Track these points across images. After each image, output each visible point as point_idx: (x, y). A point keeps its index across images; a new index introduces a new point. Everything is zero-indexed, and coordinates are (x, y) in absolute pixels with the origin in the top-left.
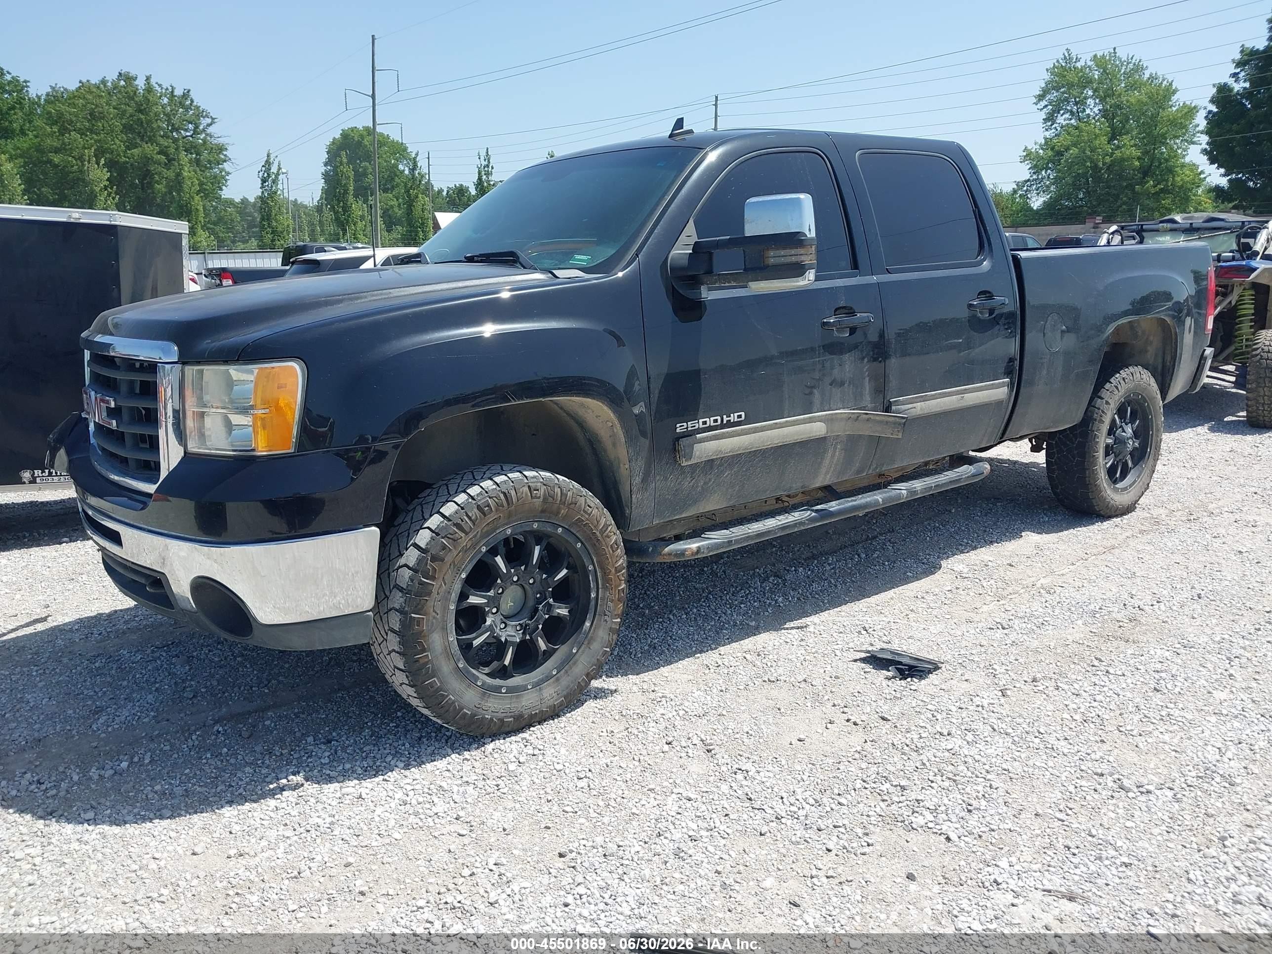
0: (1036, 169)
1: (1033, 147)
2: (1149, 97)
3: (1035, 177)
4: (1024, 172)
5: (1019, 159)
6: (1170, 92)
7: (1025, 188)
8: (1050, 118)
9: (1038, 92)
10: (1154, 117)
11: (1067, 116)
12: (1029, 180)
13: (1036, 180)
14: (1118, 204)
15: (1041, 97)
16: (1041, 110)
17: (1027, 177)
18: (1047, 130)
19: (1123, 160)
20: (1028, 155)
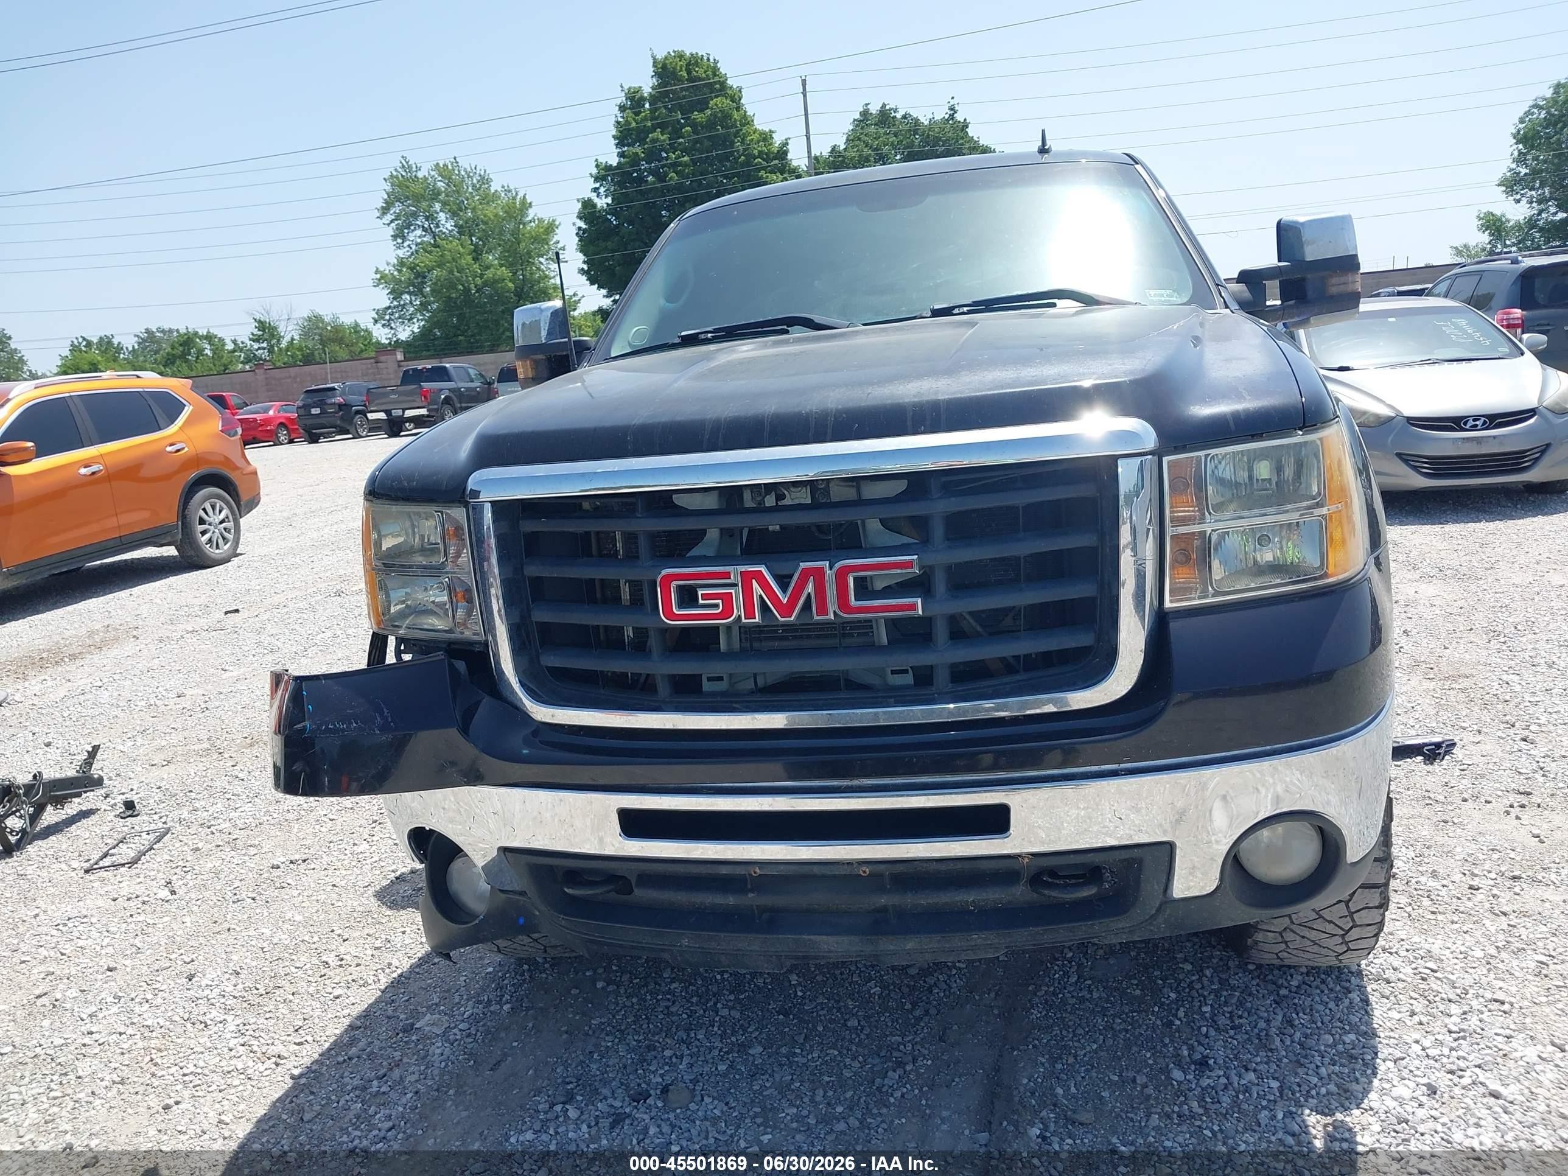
0: (396, 294)
1: (387, 269)
2: (506, 212)
3: (395, 303)
4: (382, 298)
5: (371, 283)
6: (525, 206)
7: (387, 317)
8: (399, 235)
9: (381, 204)
10: (515, 232)
11: (419, 232)
12: (389, 307)
13: (397, 307)
14: (501, 330)
15: (385, 210)
16: (389, 225)
17: (387, 303)
18: (399, 248)
19: (496, 281)
20: (383, 279)
